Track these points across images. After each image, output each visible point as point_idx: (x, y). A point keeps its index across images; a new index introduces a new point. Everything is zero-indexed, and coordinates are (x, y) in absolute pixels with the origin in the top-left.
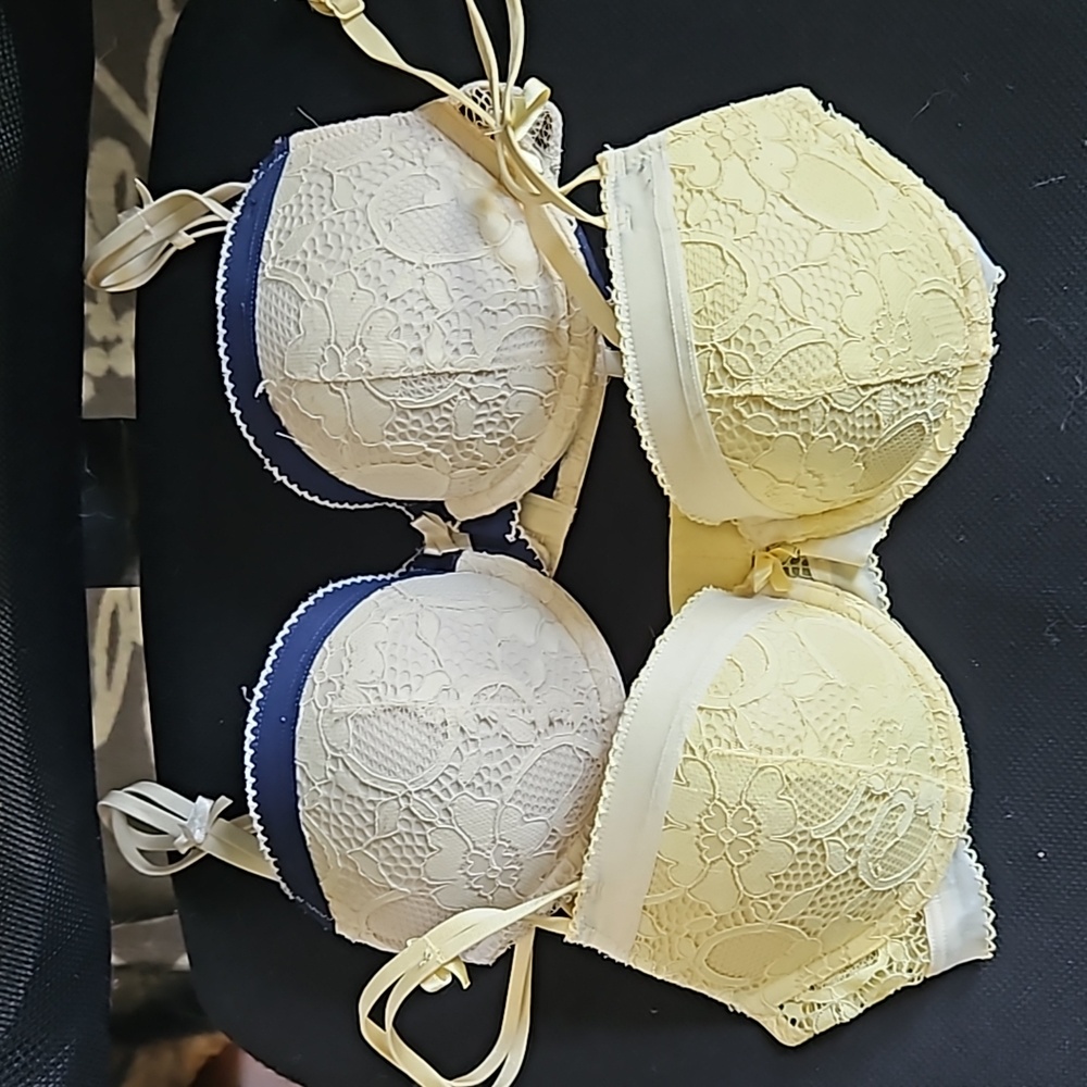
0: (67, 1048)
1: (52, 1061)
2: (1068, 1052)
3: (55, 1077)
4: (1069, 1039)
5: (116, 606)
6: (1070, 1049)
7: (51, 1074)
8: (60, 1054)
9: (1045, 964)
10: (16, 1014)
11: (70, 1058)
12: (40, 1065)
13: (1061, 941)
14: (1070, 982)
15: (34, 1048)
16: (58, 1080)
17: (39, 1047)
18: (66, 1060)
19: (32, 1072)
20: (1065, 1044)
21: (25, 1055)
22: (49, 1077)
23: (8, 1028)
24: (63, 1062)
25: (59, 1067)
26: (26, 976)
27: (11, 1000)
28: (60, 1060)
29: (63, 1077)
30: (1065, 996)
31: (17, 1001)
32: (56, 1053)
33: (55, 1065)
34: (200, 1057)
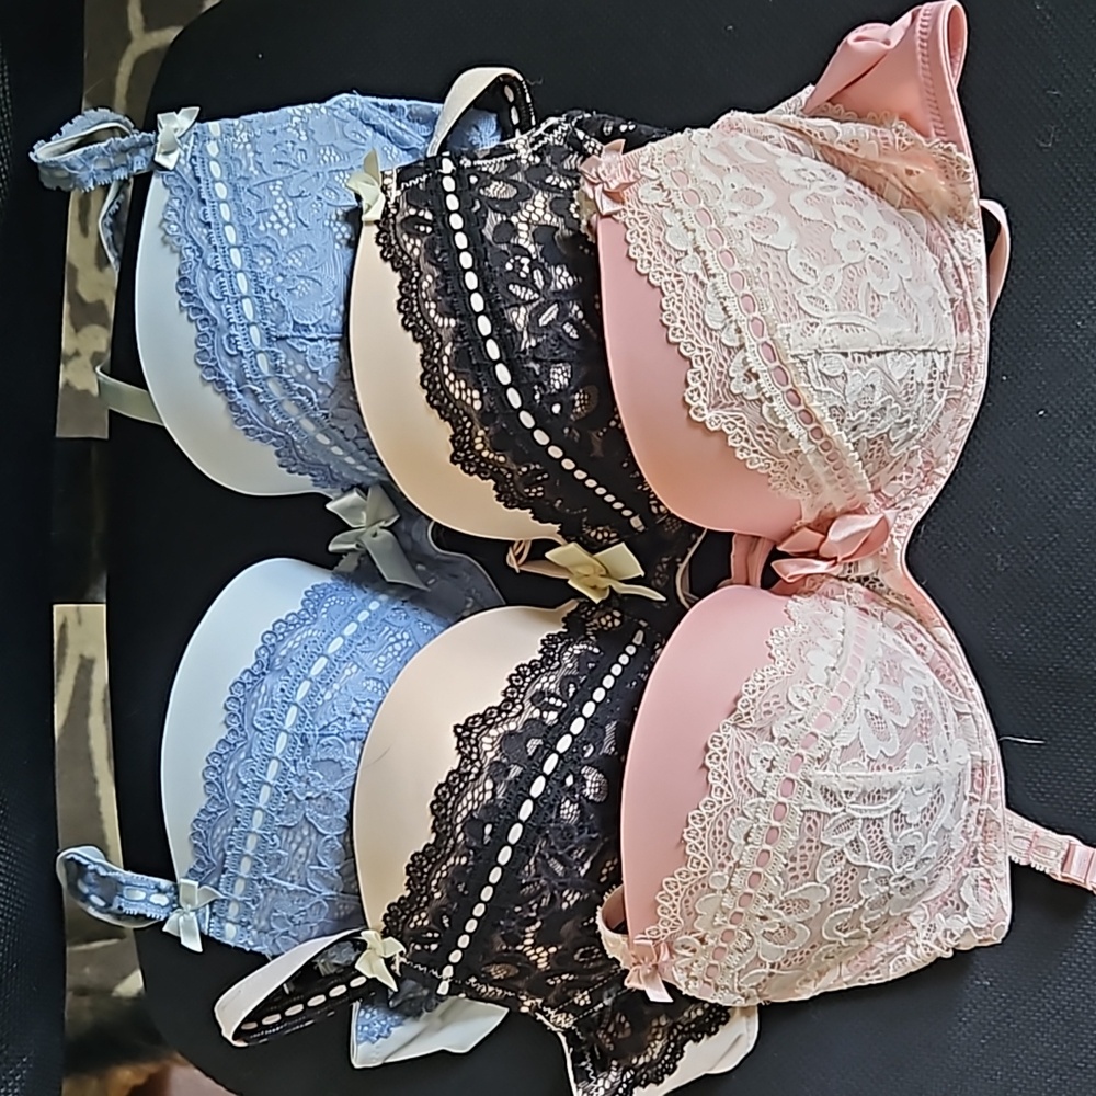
0: (25, 1060)
1: (11, 1072)
2: (1000, 1083)
3: (13, 1088)
4: (1002, 1070)
5: (65, 619)
6: (1001, 1079)
7: (10, 1084)
8: (18, 1066)
9: (980, 997)
11: (29, 1069)
13: (995, 975)
14: (1003, 1014)
16: (16, 1091)
18: (24, 1072)
20: (996, 1075)
22: (8, 1088)
24: (22, 1074)
25: (18, 1078)
28: (19, 1072)
29: (22, 1088)
30: (998, 1028)
32: (14, 1064)
33: (13, 1076)
34: (124, 1087)
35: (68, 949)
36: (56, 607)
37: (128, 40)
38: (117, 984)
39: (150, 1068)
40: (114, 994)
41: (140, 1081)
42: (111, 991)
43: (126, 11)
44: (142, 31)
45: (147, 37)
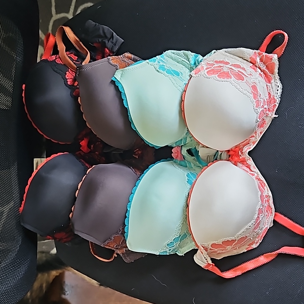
0: (28, 260)
7: (25, 265)
10: (18, 252)
11: (29, 262)
12: (23, 263)
15: (21, 259)
17: (23, 259)
19: (21, 264)
21: (19, 260)
23: (16, 255)
25: (27, 263)
26: (20, 244)
27: (17, 249)
28: (27, 262)
29: (28, 266)
31: (18, 249)
32: (26, 260)
33: (26, 263)
34: (54, 276)
35: (38, 242)
36: (35, 159)
37: (52, 16)
38: (51, 251)
39: (60, 271)
40: (50, 253)
41: (58, 274)
42: (50, 252)
43: (51, 9)
44: (55, 14)
45: (56, 15)
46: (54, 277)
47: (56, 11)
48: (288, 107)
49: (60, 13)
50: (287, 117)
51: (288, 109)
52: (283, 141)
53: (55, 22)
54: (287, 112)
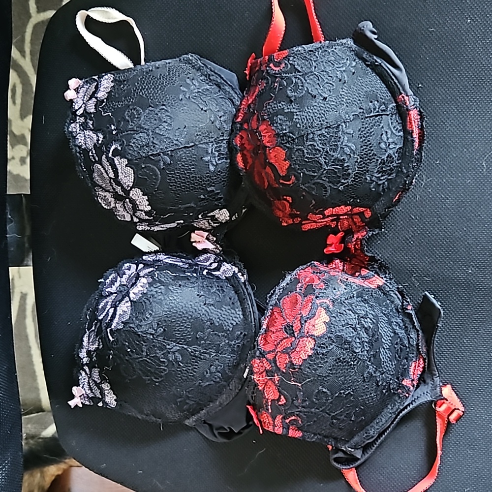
0: (6, 462)
5: (13, 276)
8: (4, 464)
11: (8, 466)
24: (5, 468)
29: (6, 474)
34: (53, 475)
36: (10, 268)
37: (30, 17)
38: (42, 432)
40: (42, 436)
41: (60, 473)
43: (28, 5)
44: (36, 13)
45: (38, 15)
46: (53, 478)
47: (38, 8)
48: (486, 152)
49: (45, 10)
50: (484, 170)
51: (487, 156)
52: (479, 215)
53: (36, 27)
54: (485, 161)
